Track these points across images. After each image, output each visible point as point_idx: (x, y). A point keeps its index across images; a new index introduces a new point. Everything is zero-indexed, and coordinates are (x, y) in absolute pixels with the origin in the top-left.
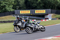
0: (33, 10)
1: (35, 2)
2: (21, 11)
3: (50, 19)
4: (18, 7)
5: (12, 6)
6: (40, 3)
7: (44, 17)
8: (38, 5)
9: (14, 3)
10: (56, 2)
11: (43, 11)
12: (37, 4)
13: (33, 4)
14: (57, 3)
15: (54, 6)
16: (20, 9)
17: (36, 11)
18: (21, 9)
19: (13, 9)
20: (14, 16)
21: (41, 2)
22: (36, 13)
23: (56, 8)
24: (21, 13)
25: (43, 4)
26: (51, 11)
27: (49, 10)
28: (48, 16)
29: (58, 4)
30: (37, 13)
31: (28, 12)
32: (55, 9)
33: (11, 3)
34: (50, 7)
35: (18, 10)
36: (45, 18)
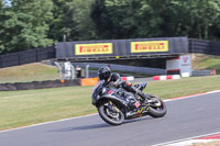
0: (123, 41)
1: (129, 12)
2: (78, 47)
3: (186, 75)
4: (69, 30)
5: (46, 27)
6: (147, 15)
7: (164, 68)
8: (140, 24)
9: (51, 18)
10: (207, 11)
11: (160, 46)
12: (137, 18)
13: (121, 18)
14: (212, 14)
15: (199, 25)
16: (76, 40)
17: (133, 44)
18: (77, 36)
19: (50, 37)
20: (53, 64)
21: (152, 12)
22: (133, 50)
23: (206, 33)
24: (78, 53)
25: (159, 19)
26: (190, 44)
27: (181, 41)
28: (179, 63)
29: (214, 18)
30: (139, 51)
31: (105, 48)
32: (203, 36)
33: (42, 15)
34: (183, 29)
35: (67, 40)
36: (168, 68)
